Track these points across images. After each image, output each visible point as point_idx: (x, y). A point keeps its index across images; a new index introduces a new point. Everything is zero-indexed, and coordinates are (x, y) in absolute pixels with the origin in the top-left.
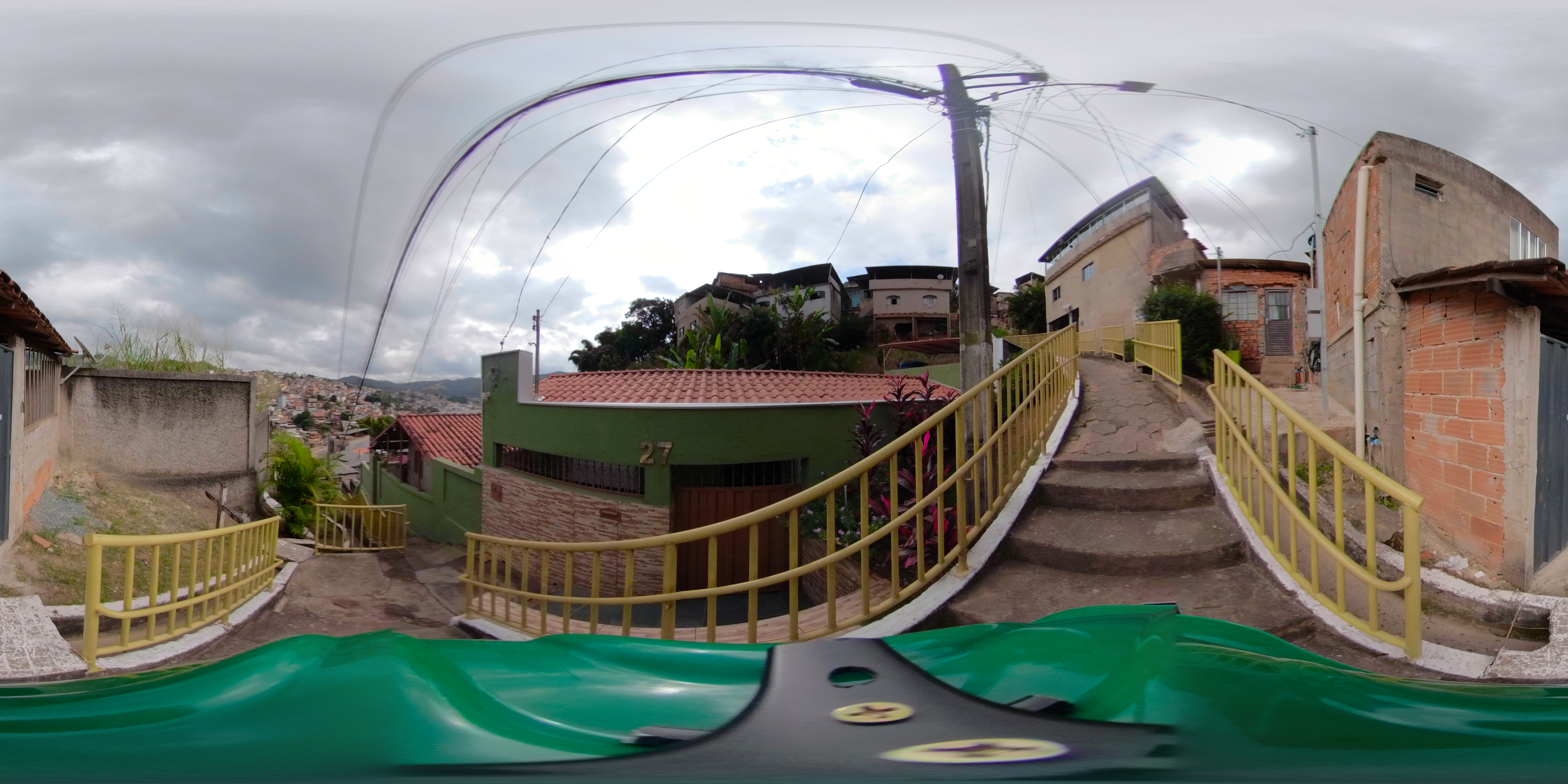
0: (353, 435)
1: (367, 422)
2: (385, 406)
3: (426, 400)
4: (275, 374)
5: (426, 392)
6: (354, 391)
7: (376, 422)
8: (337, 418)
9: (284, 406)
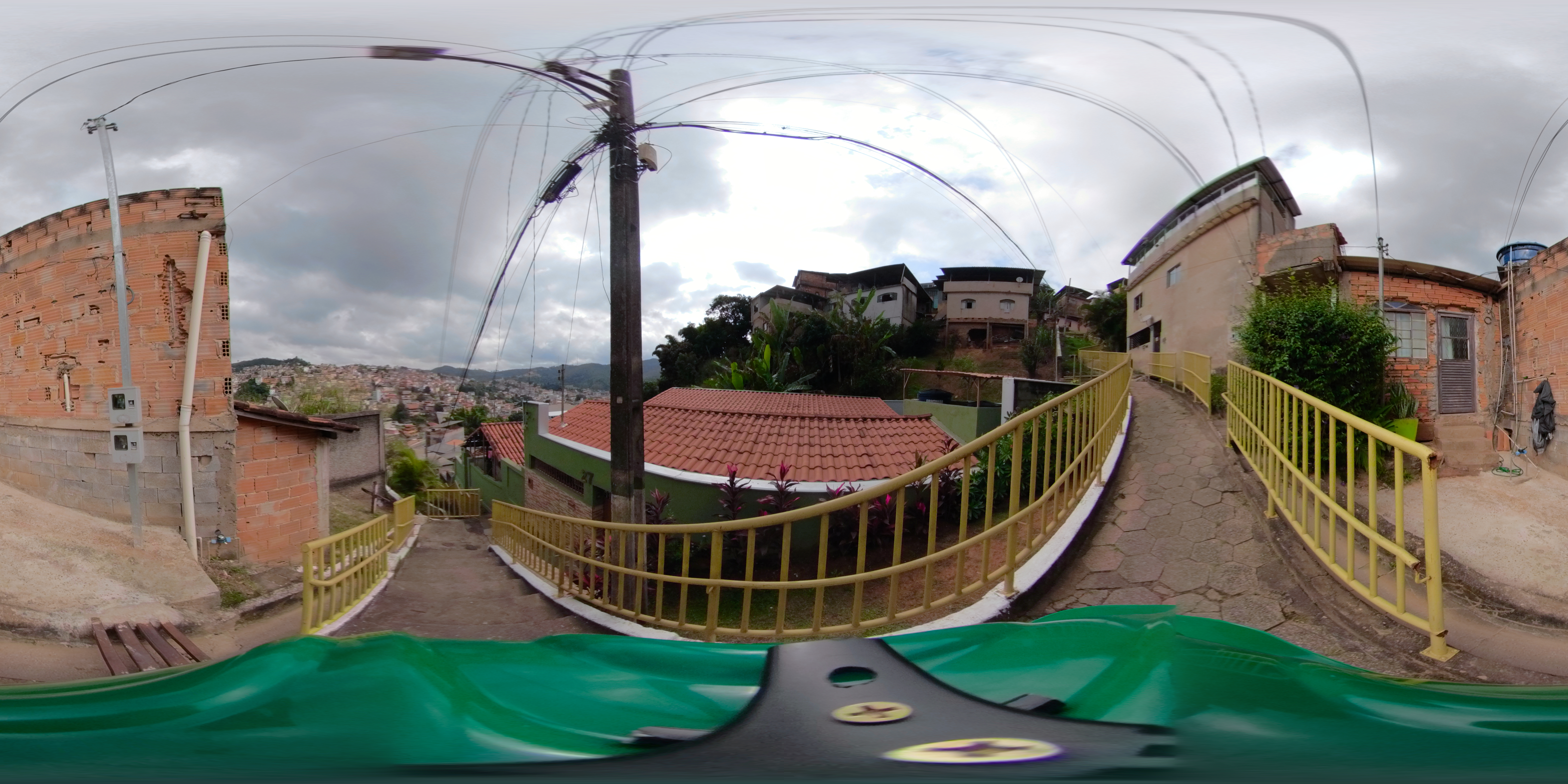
0: (448, 427)
1: (462, 414)
2: (479, 395)
3: (520, 388)
4: (369, 368)
5: (520, 380)
6: (447, 381)
7: (470, 413)
8: (432, 409)
9: (379, 398)
